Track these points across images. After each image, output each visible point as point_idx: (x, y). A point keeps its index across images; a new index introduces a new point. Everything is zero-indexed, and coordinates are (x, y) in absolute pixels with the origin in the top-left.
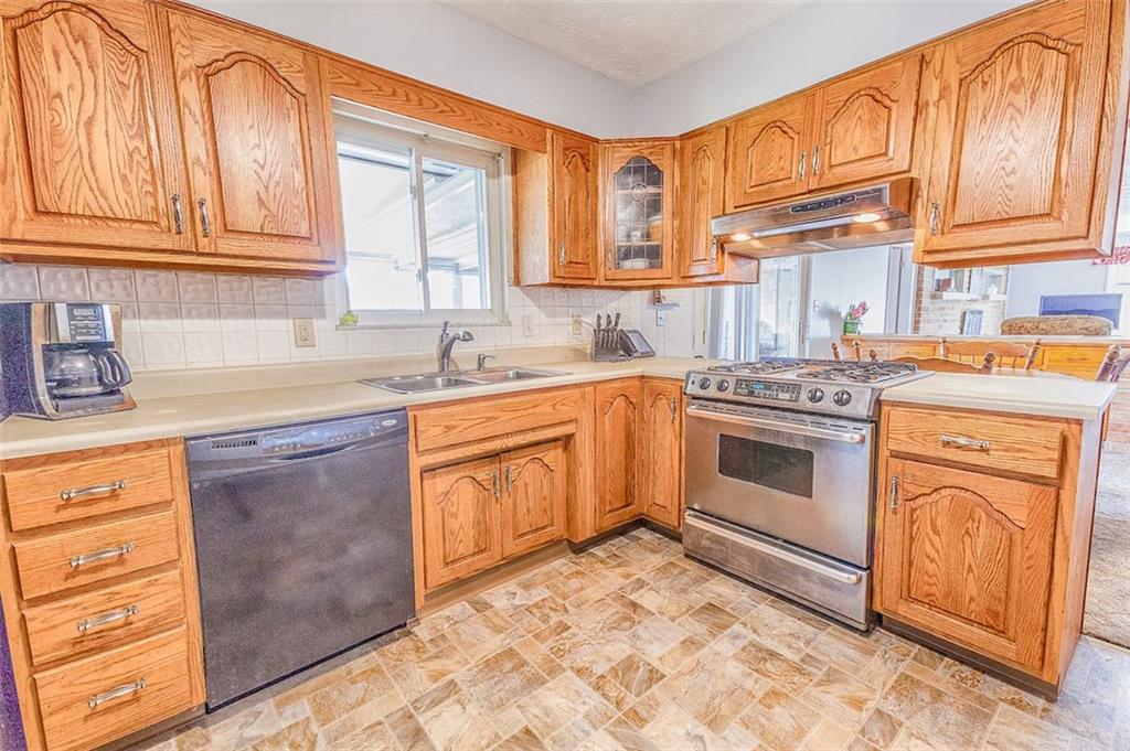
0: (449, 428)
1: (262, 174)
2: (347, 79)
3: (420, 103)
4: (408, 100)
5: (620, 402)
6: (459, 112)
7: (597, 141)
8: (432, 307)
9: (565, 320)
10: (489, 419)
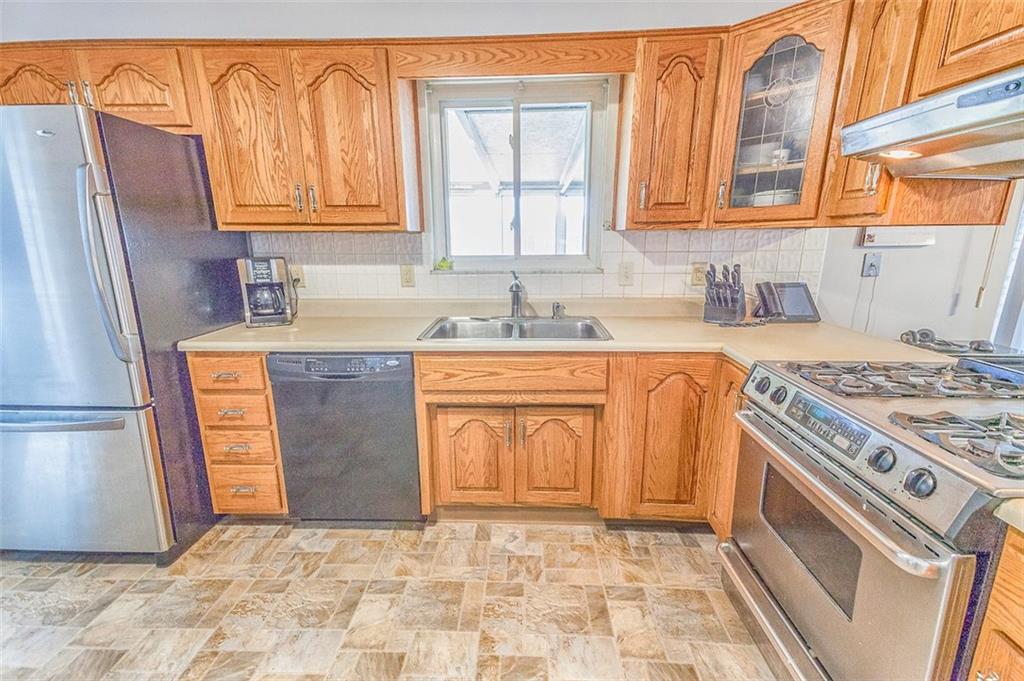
0: (449, 376)
1: (348, 159)
2: (410, 59)
3: (477, 58)
4: (465, 60)
5: (677, 381)
6: (518, 55)
7: (726, 30)
8: (523, 253)
9: (683, 268)
10: (491, 374)
